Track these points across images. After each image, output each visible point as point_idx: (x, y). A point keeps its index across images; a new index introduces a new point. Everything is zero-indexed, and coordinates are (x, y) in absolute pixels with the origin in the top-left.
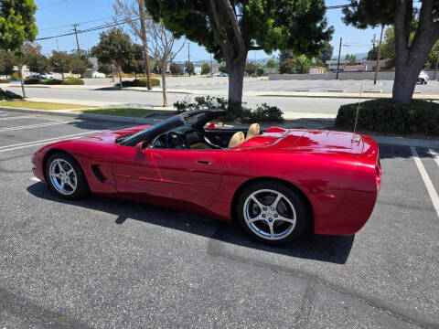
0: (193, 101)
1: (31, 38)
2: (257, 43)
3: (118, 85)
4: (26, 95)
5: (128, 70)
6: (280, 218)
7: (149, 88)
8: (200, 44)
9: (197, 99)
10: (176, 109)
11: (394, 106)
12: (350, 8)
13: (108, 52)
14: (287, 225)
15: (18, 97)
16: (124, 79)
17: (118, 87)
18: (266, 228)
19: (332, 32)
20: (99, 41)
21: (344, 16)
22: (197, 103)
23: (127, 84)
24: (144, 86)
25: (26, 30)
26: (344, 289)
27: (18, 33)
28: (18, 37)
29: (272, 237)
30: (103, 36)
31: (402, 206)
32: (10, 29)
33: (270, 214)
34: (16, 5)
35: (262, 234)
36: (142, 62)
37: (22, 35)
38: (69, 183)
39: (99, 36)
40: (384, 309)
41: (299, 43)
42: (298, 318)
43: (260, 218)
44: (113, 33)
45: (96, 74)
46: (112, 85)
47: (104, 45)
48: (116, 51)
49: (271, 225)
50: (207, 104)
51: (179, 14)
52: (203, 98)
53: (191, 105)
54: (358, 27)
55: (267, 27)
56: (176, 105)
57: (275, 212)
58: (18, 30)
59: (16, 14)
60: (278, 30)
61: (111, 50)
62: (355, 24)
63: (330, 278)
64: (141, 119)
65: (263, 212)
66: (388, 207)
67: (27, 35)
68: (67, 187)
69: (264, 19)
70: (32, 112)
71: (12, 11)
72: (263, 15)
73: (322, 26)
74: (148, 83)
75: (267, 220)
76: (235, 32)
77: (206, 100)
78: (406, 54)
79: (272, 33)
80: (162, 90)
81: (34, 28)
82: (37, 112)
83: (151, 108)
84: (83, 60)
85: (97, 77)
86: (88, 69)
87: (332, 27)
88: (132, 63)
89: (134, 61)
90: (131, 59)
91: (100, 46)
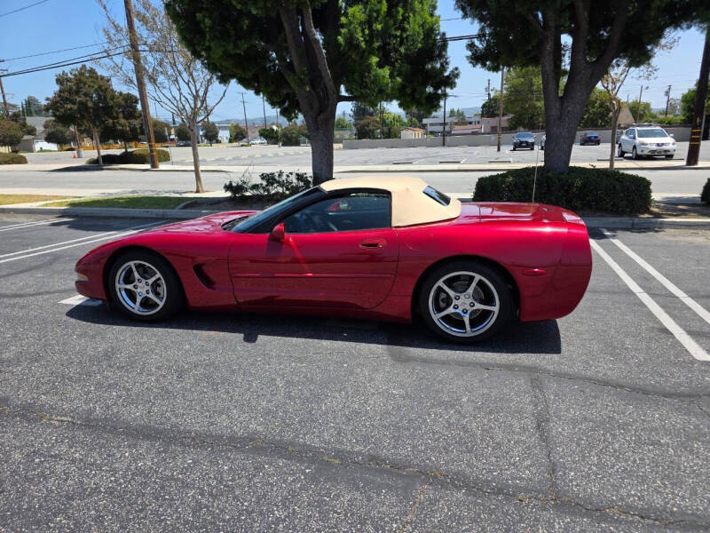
0: (258, 181)
2: (347, 91)
3: (96, 161)
5: (108, 136)
6: (478, 306)
7: (154, 166)
8: (257, 93)
9: (263, 177)
10: (229, 194)
11: (550, 174)
12: (477, 43)
13: (75, 107)
14: (486, 314)
16: (104, 152)
17: (95, 165)
18: (459, 323)
19: (457, 76)
21: (469, 53)
22: (264, 183)
23: (110, 160)
24: (143, 162)
26: (571, 375)
29: (469, 332)
30: (63, 78)
31: (596, 292)
33: (464, 303)
35: (454, 332)
36: (136, 123)
38: (151, 296)
40: (622, 387)
41: (414, 91)
42: (536, 405)
43: (451, 310)
44: (81, 74)
45: (41, 145)
46: (82, 163)
47: (66, 94)
48: (90, 104)
49: (466, 319)
50: (281, 184)
51: (236, 47)
52: (273, 174)
53: (255, 187)
54: (489, 69)
55: (369, 67)
56: (229, 187)
57: (471, 300)
60: (386, 72)
61: (81, 103)
62: (484, 65)
63: (551, 368)
64: (176, 212)
65: (454, 302)
68: (146, 303)
69: (364, 55)
72: (364, 51)
73: (443, 68)
74: (152, 157)
75: (461, 312)
76: (323, 74)
77: (277, 178)
78: (558, 105)
79: (376, 76)
80: (193, 168)
83: (179, 196)
84: (16, 121)
85: (45, 151)
86: (26, 137)
87: (457, 69)
88: (120, 125)
89: (122, 121)
90: (117, 118)
91: (60, 96)
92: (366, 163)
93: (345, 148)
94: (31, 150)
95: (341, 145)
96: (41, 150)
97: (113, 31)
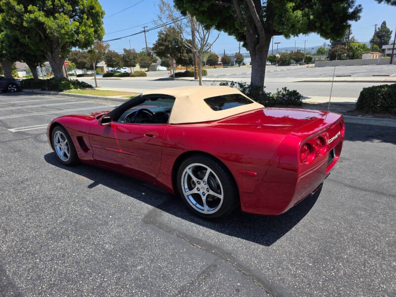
1: (100, 38)
3: (172, 76)
4: (98, 85)
5: (180, 62)
6: (211, 192)
7: (196, 78)
13: (164, 48)
15: (90, 87)
16: (177, 71)
17: (172, 78)
20: (157, 38)
23: (179, 75)
24: (192, 76)
25: (96, 32)
26: (249, 270)
27: (89, 35)
28: (89, 38)
29: (206, 210)
30: (160, 33)
32: (83, 31)
33: (203, 188)
34: (88, 11)
36: (191, 55)
37: (92, 35)
38: (66, 151)
39: (158, 34)
44: (169, 31)
45: (160, 68)
46: (167, 76)
47: (160, 42)
48: (170, 46)
49: (204, 200)
57: (207, 186)
58: (89, 32)
59: (87, 19)
60: (299, 13)
61: (167, 46)
63: (242, 258)
65: (198, 186)
66: (363, 193)
67: (96, 36)
68: (65, 155)
69: (283, 2)
70: (93, 98)
71: (85, 16)
74: (196, 73)
75: (201, 194)
81: (102, 29)
82: (97, 98)
84: (149, 56)
85: (160, 70)
86: (153, 64)
87: (360, 6)
88: (184, 57)
89: (185, 54)
90: (183, 53)
91: (158, 43)
92: (320, 75)
93: (315, 66)
94: (155, 70)
95: (314, 65)
96: (159, 70)
97: (162, 6)
